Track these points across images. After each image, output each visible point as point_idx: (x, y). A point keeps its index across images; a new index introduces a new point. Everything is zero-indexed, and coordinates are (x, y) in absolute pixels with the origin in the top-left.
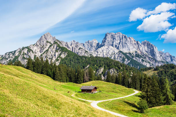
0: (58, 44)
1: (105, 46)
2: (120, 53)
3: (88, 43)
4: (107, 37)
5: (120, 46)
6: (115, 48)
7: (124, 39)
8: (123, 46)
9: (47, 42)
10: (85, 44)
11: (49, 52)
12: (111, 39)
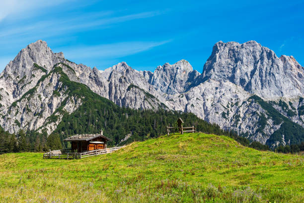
0: (62, 73)
1: (211, 81)
2: (252, 102)
3: (164, 70)
4: (217, 55)
5: (253, 81)
6: (240, 87)
7: (266, 60)
8: (261, 81)
9: (36, 67)
10: (155, 75)
11: (36, 97)
12: (230, 61)
